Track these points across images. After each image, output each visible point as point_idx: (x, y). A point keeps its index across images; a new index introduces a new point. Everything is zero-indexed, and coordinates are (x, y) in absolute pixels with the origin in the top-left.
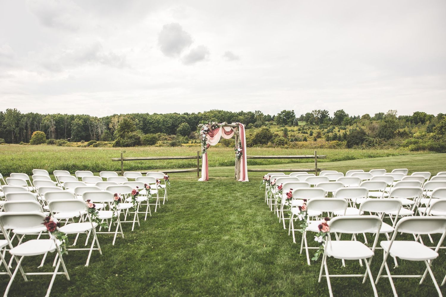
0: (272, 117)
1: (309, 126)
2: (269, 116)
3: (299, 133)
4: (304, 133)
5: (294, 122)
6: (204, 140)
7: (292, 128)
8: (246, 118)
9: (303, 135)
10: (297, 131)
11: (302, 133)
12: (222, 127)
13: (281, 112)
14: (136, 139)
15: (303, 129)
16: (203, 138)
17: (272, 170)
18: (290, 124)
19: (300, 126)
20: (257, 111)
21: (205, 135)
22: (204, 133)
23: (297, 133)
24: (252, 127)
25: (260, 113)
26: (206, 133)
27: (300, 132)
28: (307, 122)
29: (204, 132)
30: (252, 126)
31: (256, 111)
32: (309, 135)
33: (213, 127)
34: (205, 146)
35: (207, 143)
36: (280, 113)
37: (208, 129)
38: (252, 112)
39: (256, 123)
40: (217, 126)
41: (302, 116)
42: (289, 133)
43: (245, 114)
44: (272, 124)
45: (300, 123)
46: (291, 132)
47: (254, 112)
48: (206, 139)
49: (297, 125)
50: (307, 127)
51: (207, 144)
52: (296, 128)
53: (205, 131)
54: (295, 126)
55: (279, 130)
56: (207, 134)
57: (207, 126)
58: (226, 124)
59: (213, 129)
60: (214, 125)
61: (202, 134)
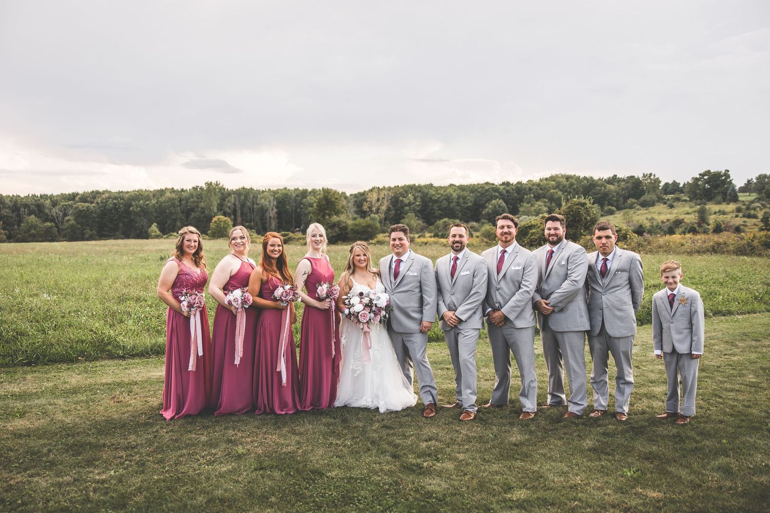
0: (681, 185)
1: (764, 202)
2: (675, 184)
3: (737, 216)
4: (749, 216)
5: (728, 194)
7: (724, 207)
8: (623, 189)
9: (744, 222)
10: (733, 212)
11: (744, 216)
13: (700, 175)
15: (748, 208)
18: (719, 198)
19: (743, 201)
20: (647, 175)
23: (732, 217)
24: (635, 205)
25: (652, 177)
27: (741, 215)
28: (759, 194)
30: (634, 203)
31: (644, 174)
32: (759, 220)
36: (698, 176)
38: (636, 177)
39: (642, 198)
41: (749, 181)
42: (712, 217)
43: (620, 180)
44: (678, 199)
45: (743, 197)
46: (718, 214)
47: (641, 176)
49: (735, 199)
50: (758, 204)
52: (732, 207)
54: (730, 202)
55: (690, 210)
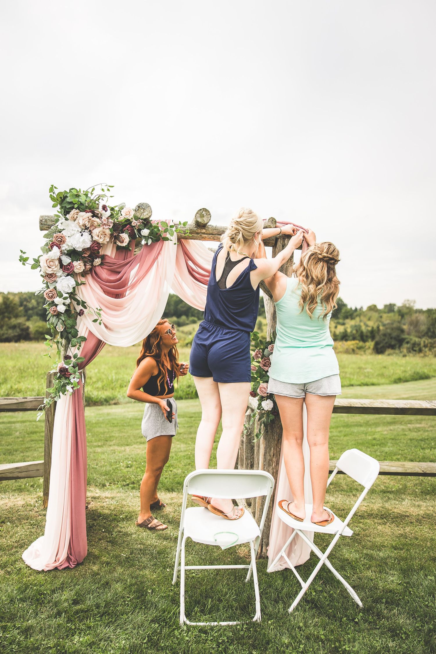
6: (62, 309)
12: (179, 240)
14: (22, 330)
16: (57, 300)
17: (409, 471)
21: (71, 282)
22: (68, 270)
26: (79, 266)
33: (125, 237)
34: (73, 351)
35: (82, 332)
37: (95, 242)
40: (145, 232)
48: (79, 308)
51: (84, 339)
53: (73, 254)
56: (84, 274)
57: (88, 225)
58: (199, 220)
59: (124, 244)
60: (128, 222)
61: (50, 271)
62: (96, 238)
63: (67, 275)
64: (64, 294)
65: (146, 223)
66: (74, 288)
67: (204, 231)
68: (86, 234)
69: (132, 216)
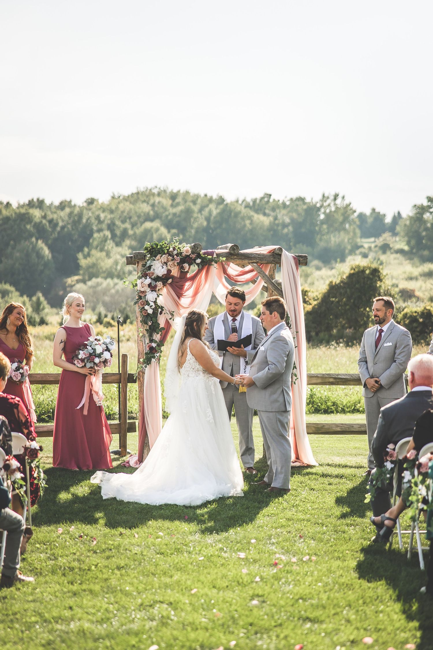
0: (389, 219)
2: (376, 215)
8: (284, 224)
20: (328, 197)
21: (154, 295)
22: (153, 288)
24: (311, 257)
25: (339, 201)
26: (159, 284)
29: (153, 283)
31: (324, 196)
33: (186, 266)
36: (425, 204)
37: (168, 270)
38: (309, 200)
40: (199, 261)
44: (388, 248)
47: (318, 199)
48: (160, 310)
51: (163, 329)
53: (157, 279)
57: (166, 261)
58: (232, 252)
59: (186, 270)
60: (188, 256)
61: (142, 290)
62: (169, 268)
63: (152, 291)
64: (150, 302)
65: (199, 256)
66: (156, 299)
67: (235, 257)
68: (165, 267)
69: (190, 253)
